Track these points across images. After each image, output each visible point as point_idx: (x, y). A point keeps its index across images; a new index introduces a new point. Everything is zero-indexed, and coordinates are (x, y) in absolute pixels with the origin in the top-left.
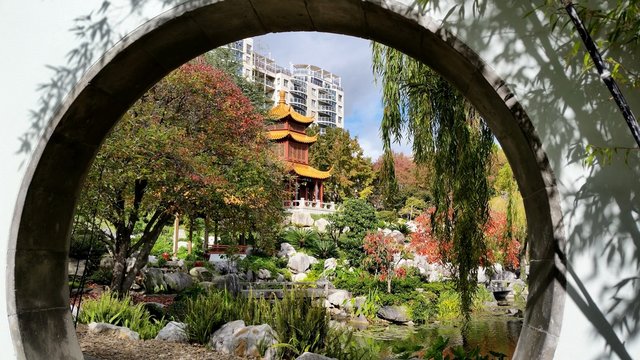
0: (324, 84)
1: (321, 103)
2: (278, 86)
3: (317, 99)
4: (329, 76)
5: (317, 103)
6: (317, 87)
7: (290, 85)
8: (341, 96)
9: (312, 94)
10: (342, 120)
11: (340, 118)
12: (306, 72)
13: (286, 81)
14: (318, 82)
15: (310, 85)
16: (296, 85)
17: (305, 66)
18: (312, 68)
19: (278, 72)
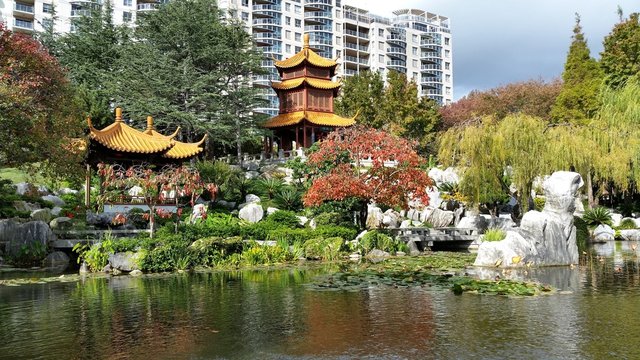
0: (428, 28)
1: (423, 49)
2: (373, 37)
3: (419, 46)
4: (435, 19)
5: (419, 50)
6: (419, 33)
7: (386, 33)
8: (447, 40)
9: (413, 40)
10: (451, 66)
11: (447, 64)
12: (407, 17)
13: (381, 31)
14: (420, 26)
15: (410, 31)
16: (394, 33)
17: (406, 11)
18: (413, 11)
19: (372, 21)
